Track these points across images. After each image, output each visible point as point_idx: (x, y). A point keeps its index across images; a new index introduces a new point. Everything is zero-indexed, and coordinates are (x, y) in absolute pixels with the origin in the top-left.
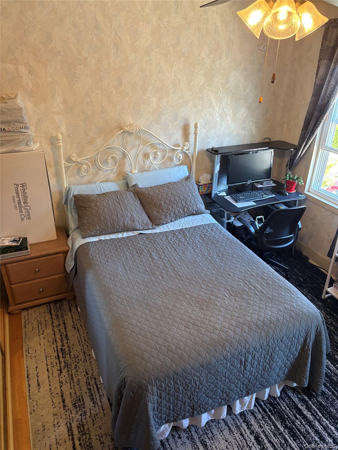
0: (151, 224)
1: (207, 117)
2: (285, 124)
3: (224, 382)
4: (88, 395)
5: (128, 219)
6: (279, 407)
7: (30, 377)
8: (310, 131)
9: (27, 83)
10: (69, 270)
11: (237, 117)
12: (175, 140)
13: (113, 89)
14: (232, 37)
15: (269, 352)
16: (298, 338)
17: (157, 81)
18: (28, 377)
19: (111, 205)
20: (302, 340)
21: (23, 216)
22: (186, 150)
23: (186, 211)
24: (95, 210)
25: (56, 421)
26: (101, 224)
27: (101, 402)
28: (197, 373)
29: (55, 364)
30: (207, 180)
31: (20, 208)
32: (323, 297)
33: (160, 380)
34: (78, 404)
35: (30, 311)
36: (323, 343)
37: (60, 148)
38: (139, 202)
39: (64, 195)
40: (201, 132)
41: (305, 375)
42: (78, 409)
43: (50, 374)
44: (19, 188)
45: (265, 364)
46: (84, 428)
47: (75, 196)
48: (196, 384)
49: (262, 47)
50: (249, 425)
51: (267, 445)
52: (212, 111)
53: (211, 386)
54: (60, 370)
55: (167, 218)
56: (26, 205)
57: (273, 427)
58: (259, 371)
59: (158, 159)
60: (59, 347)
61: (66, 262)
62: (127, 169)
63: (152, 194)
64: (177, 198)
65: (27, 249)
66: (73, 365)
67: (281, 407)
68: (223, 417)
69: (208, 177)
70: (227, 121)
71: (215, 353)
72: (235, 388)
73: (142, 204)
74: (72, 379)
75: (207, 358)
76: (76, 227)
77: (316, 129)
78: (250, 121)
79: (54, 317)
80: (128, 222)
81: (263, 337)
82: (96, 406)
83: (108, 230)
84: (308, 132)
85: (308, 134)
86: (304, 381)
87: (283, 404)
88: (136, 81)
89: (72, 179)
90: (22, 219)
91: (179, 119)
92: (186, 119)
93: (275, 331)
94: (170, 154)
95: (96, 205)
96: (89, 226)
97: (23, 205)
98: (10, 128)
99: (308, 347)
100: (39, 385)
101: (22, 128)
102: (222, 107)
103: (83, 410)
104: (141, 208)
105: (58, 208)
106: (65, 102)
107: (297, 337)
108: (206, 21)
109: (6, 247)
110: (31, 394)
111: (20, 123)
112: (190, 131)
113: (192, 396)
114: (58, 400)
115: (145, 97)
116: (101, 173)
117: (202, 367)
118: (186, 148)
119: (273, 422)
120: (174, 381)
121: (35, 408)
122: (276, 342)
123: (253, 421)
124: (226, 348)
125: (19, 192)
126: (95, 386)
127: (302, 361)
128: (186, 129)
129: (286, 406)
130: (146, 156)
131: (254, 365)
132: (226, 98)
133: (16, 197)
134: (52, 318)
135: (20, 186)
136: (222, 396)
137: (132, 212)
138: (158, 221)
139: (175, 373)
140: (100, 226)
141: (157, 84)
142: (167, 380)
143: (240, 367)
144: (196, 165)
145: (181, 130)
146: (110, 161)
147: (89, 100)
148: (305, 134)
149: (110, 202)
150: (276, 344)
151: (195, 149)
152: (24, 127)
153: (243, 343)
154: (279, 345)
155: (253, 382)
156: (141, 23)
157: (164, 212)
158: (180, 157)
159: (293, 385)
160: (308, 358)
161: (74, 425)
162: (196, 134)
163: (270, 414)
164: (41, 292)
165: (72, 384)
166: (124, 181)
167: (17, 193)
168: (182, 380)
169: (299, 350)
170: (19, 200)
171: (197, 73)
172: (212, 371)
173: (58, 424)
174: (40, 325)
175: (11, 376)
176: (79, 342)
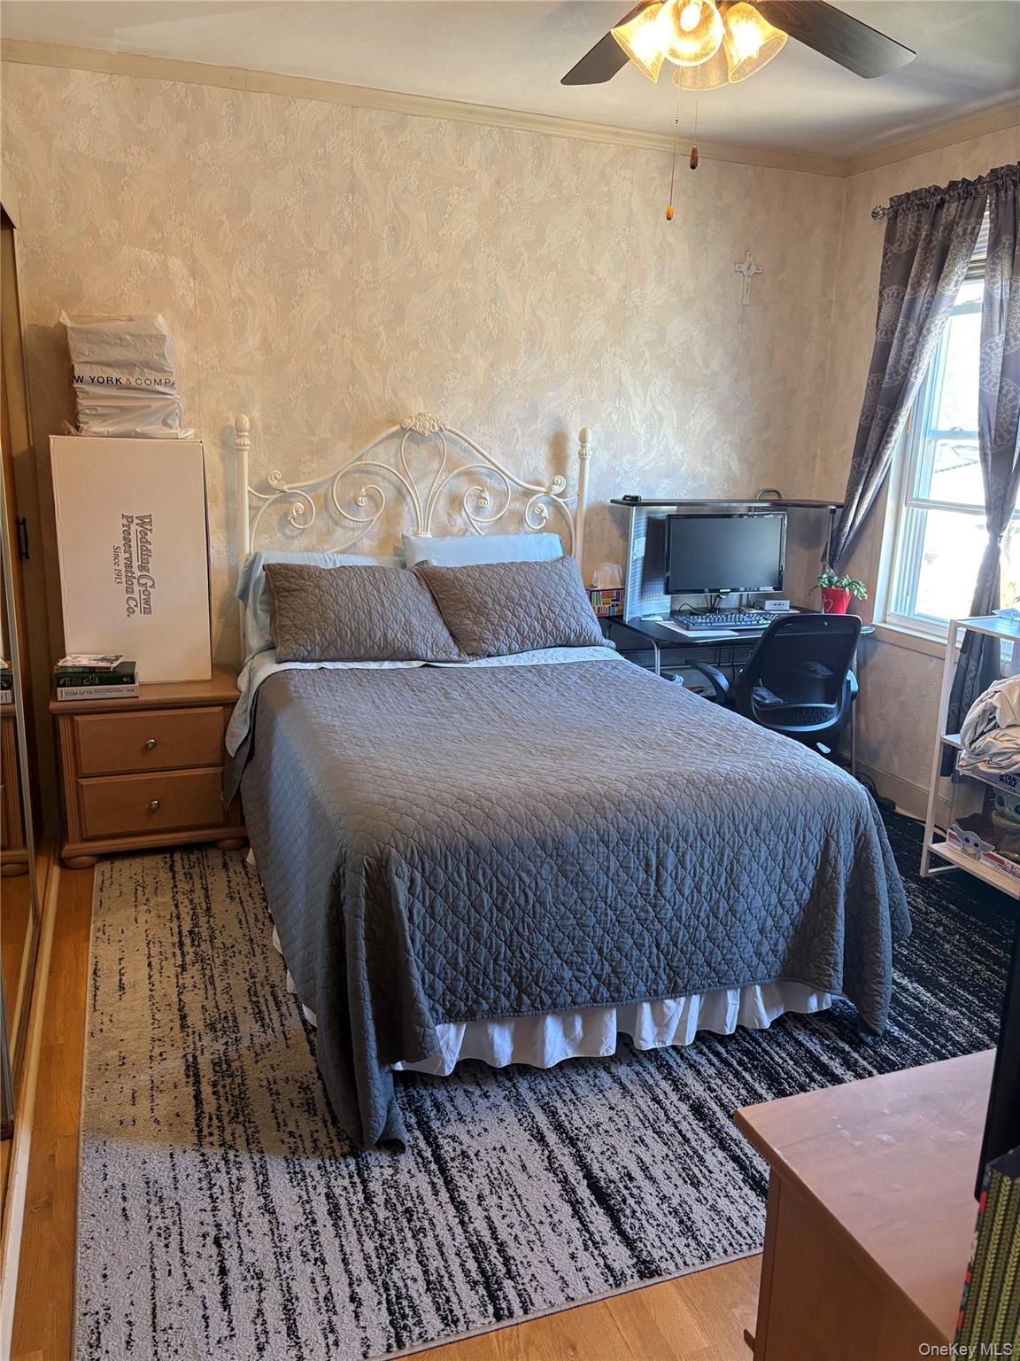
0: (456, 649)
1: (612, 421)
2: (818, 460)
3: (603, 917)
4: (250, 1011)
5: (396, 627)
6: (766, 1057)
7: (99, 973)
8: (871, 455)
9: (183, 297)
10: (232, 748)
11: (690, 427)
12: (532, 469)
13: (381, 329)
14: (670, 239)
15: (722, 855)
16: (804, 837)
17: (489, 321)
18: (95, 973)
19: (355, 589)
20: (815, 848)
21: (132, 603)
22: (558, 495)
23: (549, 630)
24: (316, 596)
25: (157, 1051)
26: (326, 629)
27: (283, 1025)
28: (528, 862)
29: (170, 955)
30: (611, 583)
31: (128, 579)
32: (922, 874)
33: (433, 858)
34: (221, 1024)
35: (118, 864)
36: (877, 870)
37: (242, 450)
38: (428, 596)
39: (241, 569)
40: (598, 457)
41: (831, 955)
42: (220, 1034)
43: (155, 972)
44: (134, 527)
45: (715, 895)
46: (229, 1065)
47: (267, 568)
48: (526, 896)
49: (744, 268)
50: (677, 1085)
51: (722, 1122)
52: (624, 406)
53: (568, 919)
54: (183, 968)
55: (498, 639)
56: (144, 573)
57: (744, 1092)
58: (700, 911)
59: (487, 513)
60: (186, 928)
61: (228, 731)
62: (406, 529)
63: (463, 578)
64: (528, 594)
65: (134, 683)
66: (218, 961)
67: (772, 1059)
68: (607, 1051)
69: (616, 572)
70: (664, 437)
71: (578, 819)
72: (636, 952)
73: (435, 601)
74: (212, 983)
75: (555, 826)
76: (263, 644)
77: (883, 449)
78: (724, 443)
79: (180, 876)
80: (397, 635)
81: (706, 806)
82: (270, 1031)
83: (342, 648)
84: (867, 459)
85: (866, 462)
86: (830, 975)
87: (777, 1054)
88: (437, 315)
89: (265, 539)
90: (131, 611)
91: (541, 416)
92: (558, 419)
93: (738, 799)
94: (518, 504)
95: (318, 586)
96: (296, 634)
97: (138, 573)
98: (133, 381)
99: (835, 869)
100: (122, 987)
101: (160, 383)
102: (651, 400)
103: (234, 1036)
104: (433, 608)
105: (222, 613)
106: (266, 346)
107: (799, 831)
108: (607, 199)
109: (81, 670)
110: (99, 1002)
111: (157, 370)
112: (569, 452)
113: (516, 938)
114: (168, 1017)
115: (459, 356)
116: (339, 532)
117: (543, 848)
118: (557, 489)
119: (746, 1083)
120: (468, 870)
121: (104, 1027)
122: (742, 829)
123: (691, 1078)
124: (605, 812)
125: (133, 537)
126: (270, 998)
127: (820, 915)
128: (558, 445)
129: (788, 1058)
130: (456, 502)
131: (683, 885)
132: (659, 376)
133: (123, 548)
134: (174, 878)
135: (136, 521)
136: (599, 967)
137: (407, 612)
138: (475, 644)
139: (471, 845)
140: (323, 635)
141: (488, 327)
142: (450, 862)
143: (646, 882)
144: (584, 541)
145: (547, 447)
146: (363, 501)
147: (323, 347)
148: (860, 464)
149: (355, 583)
150: (743, 835)
151: (580, 495)
152: (163, 381)
153: (651, 809)
154: (749, 841)
155: (684, 948)
156: (455, 189)
157: (492, 624)
158: (542, 511)
159: (806, 1005)
160: (834, 902)
161: (205, 1063)
162: (582, 457)
163: (740, 1069)
164: (153, 811)
165: (211, 993)
166: (397, 558)
167: (127, 540)
168: (489, 872)
169: (810, 879)
170: (129, 559)
171: (587, 311)
172: (568, 868)
173: (161, 1055)
174: (140, 889)
175: (50, 972)
176: (240, 921)
